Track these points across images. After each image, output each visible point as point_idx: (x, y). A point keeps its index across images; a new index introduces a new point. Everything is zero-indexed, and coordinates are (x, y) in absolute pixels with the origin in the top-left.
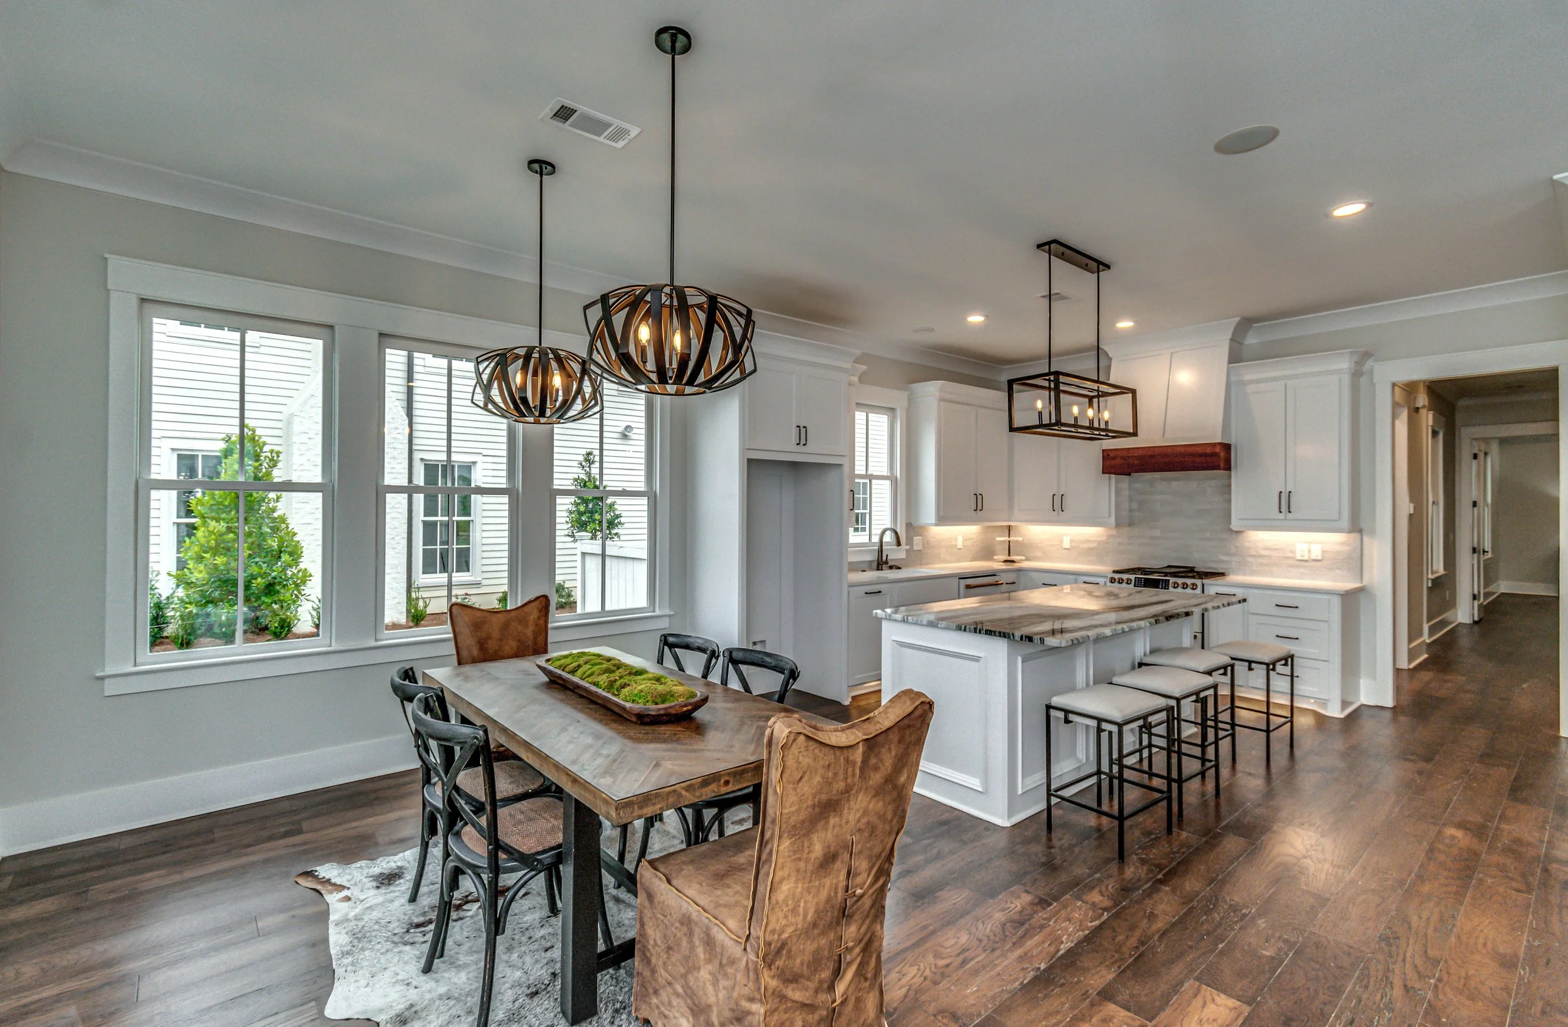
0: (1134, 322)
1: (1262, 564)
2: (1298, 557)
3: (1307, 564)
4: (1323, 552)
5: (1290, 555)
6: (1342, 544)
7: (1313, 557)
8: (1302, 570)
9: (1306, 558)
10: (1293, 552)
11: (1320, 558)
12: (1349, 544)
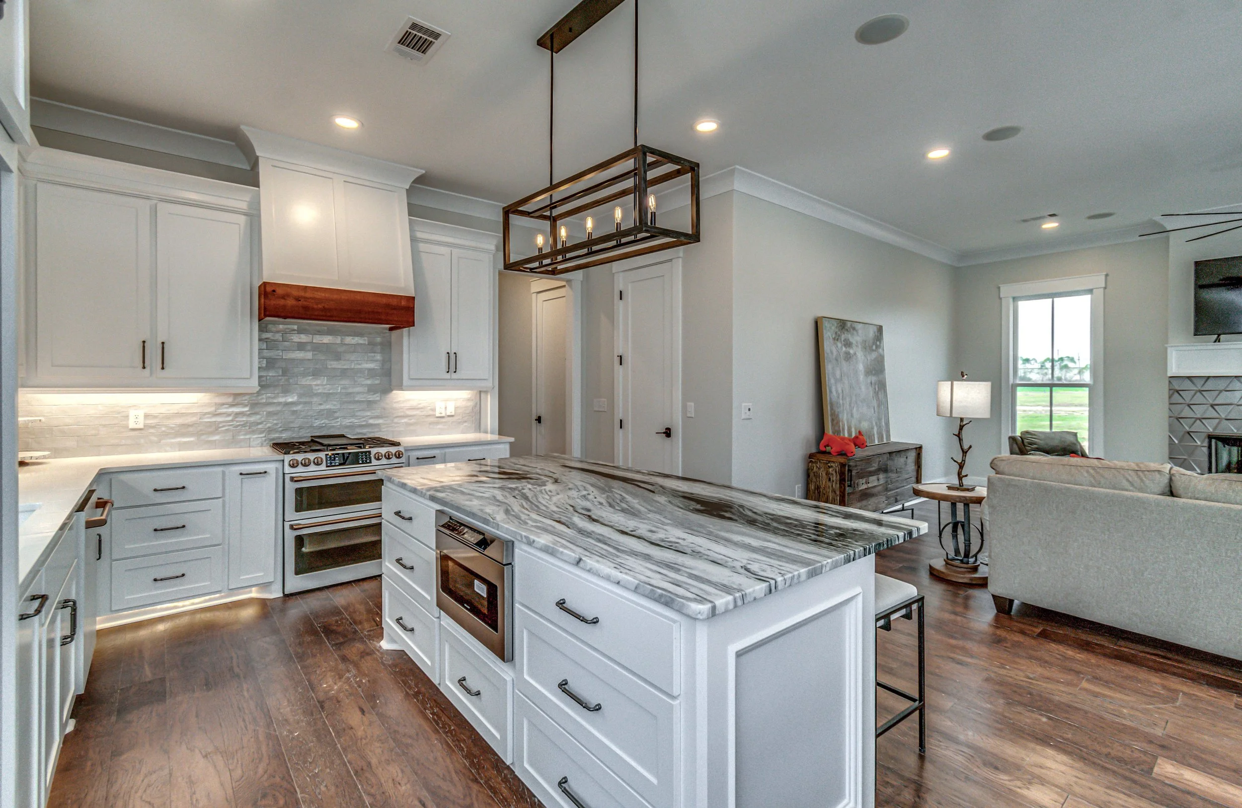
0: (359, 121)
1: (408, 424)
2: (438, 415)
3: (443, 420)
4: (456, 408)
5: (431, 413)
6: (468, 400)
7: (448, 414)
8: (440, 426)
9: (443, 415)
10: (434, 410)
11: (453, 414)
12: (472, 400)
